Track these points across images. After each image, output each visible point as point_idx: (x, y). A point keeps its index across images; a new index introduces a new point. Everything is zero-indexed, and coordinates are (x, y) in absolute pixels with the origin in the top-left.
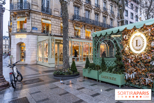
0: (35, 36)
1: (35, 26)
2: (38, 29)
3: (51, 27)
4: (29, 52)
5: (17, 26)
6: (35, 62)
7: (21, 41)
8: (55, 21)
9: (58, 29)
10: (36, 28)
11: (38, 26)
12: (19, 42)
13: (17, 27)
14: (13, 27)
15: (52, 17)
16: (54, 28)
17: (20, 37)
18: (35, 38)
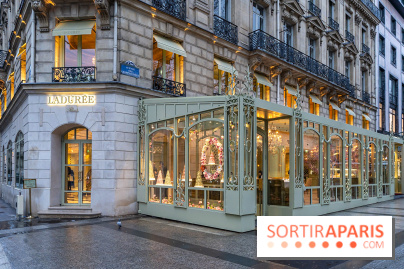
0: (132, 101)
1: (132, 60)
2: (141, 71)
3: (185, 71)
4: (109, 165)
5: (54, 58)
6: (132, 207)
7: (72, 120)
8: (196, 46)
9: (205, 79)
10: (133, 67)
11: (143, 62)
12: (64, 121)
13: (53, 62)
14: (35, 63)
15: (189, 32)
16: (194, 73)
17: (67, 103)
18: (130, 110)
